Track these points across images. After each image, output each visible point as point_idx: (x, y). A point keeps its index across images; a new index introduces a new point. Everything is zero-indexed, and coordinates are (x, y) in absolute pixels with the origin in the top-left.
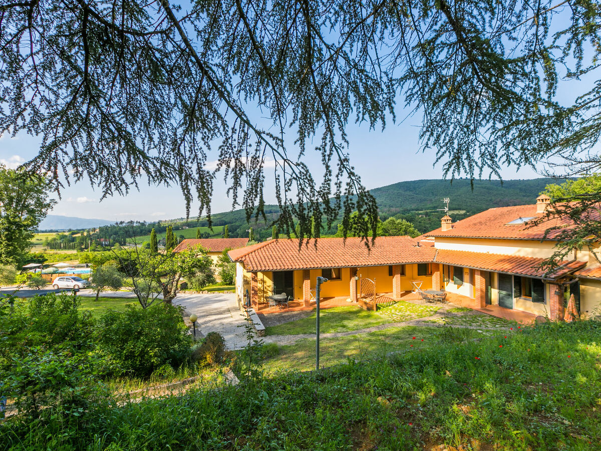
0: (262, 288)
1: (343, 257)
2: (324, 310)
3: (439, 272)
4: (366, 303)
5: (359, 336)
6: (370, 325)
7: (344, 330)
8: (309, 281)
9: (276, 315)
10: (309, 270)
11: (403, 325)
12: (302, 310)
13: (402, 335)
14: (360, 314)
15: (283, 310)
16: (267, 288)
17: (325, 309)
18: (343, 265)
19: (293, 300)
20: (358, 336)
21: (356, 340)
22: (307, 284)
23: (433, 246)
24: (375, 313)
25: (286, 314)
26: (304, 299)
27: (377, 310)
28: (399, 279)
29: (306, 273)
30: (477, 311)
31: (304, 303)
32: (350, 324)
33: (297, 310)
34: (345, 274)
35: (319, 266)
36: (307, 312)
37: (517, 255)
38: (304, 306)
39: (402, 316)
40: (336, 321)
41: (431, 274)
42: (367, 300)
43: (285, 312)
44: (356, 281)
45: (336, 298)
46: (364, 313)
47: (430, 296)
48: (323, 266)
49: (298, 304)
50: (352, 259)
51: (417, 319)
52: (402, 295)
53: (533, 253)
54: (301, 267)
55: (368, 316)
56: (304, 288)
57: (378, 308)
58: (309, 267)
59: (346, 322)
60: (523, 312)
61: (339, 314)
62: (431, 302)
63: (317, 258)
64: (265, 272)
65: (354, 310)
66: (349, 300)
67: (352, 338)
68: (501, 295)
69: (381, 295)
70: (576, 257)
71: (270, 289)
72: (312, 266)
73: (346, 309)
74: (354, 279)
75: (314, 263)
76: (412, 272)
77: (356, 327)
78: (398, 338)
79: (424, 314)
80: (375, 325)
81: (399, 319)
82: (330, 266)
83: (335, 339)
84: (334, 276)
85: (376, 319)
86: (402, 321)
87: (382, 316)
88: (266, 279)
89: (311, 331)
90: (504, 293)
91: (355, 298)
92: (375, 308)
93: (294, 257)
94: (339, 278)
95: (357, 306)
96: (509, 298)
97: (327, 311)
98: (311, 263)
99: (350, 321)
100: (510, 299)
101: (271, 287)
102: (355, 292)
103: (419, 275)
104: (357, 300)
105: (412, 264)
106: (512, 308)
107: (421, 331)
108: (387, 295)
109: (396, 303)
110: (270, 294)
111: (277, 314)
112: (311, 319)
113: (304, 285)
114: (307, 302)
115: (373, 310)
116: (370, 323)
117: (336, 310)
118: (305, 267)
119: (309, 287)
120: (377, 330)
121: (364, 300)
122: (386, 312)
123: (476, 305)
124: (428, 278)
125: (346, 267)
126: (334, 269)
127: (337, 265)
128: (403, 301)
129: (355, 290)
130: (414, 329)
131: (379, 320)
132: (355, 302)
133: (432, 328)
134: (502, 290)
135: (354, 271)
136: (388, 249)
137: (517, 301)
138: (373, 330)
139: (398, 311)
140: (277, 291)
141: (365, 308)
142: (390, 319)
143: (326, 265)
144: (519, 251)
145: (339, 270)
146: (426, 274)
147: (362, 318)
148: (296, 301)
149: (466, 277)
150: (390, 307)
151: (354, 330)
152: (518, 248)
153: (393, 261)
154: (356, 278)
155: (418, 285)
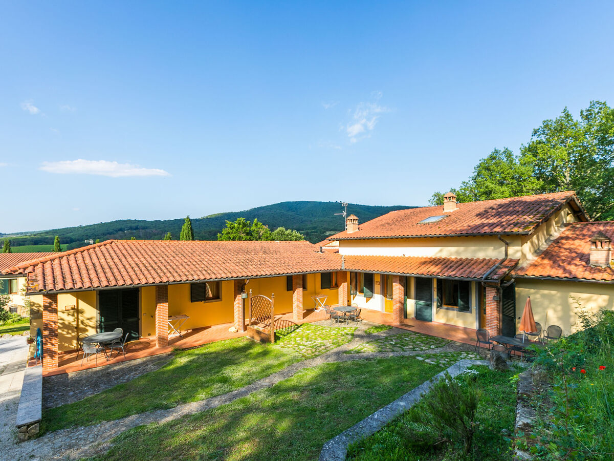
0: (75, 324)
1: (224, 265)
2: (191, 351)
3: (346, 283)
4: (258, 332)
5: (252, 399)
6: (269, 371)
7: (226, 387)
8: (166, 305)
9: (96, 372)
10: (166, 286)
11: (319, 362)
12: (151, 354)
13: (324, 384)
14: (251, 351)
15: (112, 360)
16: (86, 322)
17: (194, 348)
18: (224, 276)
19: (138, 338)
20: (250, 398)
21: (249, 410)
22: (162, 310)
23: (338, 252)
24: (274, 347)
25: (116, 368)
26: (157, 335)
27: (275, 342)
28: (302, 294)
29: (162, 292)
30: (396, 327)
31: (157, 342)
32: (236, 373)
33: (142, 356)
34: (226, 291)
35: (184, 278)
36: (159, 358)
37: (438, 256)
38: (157, 346)
39: (312, 347)
40: (210, 370)
41: (337, 286)
42: (260, 327)
43: (118, 363)
44: (244, 299)
45: (213, 328)
46: (257, 349)
47: (340, 314)
48: (190, 278)
49: (147, 345)
50: (237, 268)
51: (335, 350)
52: (305, 315)
53: (457, 253)
54: (151, 281)
55: (265, 353)
56: (157, 316)
57: (277, 338)
58: (165, 280)
59: (228, 371)
60: (445, 324)
61: (217, 354)
62: (341, 322)
63: (181, 267)
64: (80, 294)
65: (241, 344)
66: (232, 329)
67: (241, 407)
68: (419, 306)
69: (277, 317)
70: (506, 254)
71: (93, 323)
72: (172, 279)
73: (229, 344)
74: (240, 298)
75: (175, 274)
76: (314, 283)
77: (246, 379)
78: (319, 391)
79: (340, 339)
80: (277, 370)
81: (309, 352)
82: (202, 278)
83: (206, 415)
84: (211, 295)
85: (277, 357)
86: (316, 356)
87: (285, 351)
88: (83, 305)
89: (157, 401)
90: (422, 303)
91: (242, 325)
92: (273, 339)
93: (141, 265)
94: (217, 297)
95: (245, 337)
96: (427, 309)
97: (196, 351)
98: (169, 275)
99: (234, 367)
100: (429, 311)
101: (94, 321)
102: (241, 317)
103: (322, 288)
104: (245, 328)
105: (314, 273)
106: (431, 321)
107: (347, 370)
108: (285, 317)
109: (298, 327)
110: (91, 332)
111: (98, 369)
112: (164, 373)
113: (157, 313)
114: (162, 340)
115: (270, 342)
116: (269, 367)
117: (213, 349)
118: (158, 280)
119: (167, 315)
120: (282, 379)
121: (256, 327)
122: (289, 343)
123: (394, 321)
124: (333, 291)
125: (228, 280)
126: (210, 283)
127: (214, 277)
128: (307, 324)
129: (241, 314)
130: (338, 369)
131: (283, 359)
132: (242, 331)
133: (361, 362)
134: (419, 299)
135: (240, 285)
136: (285, 255)
137: (437, 312)
138: (277, 380)
139: (304, 339)
140: (105, 326)
141: (257, 339)
142: (297, 354)
143: (196, 277)
144: (441, 251)
145: (217, 284)
146: (330, 287)
147: (254, 358)
148: (143, 339)
149: (377, 287)
150: (293, 335)
151: (243, 386)
152: (438, 249)
153: (293, 269)
154: (244, 295)
155: (322, 300)
